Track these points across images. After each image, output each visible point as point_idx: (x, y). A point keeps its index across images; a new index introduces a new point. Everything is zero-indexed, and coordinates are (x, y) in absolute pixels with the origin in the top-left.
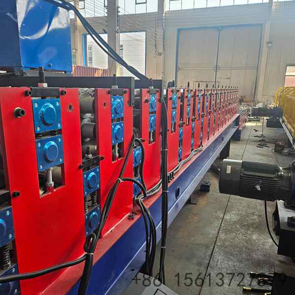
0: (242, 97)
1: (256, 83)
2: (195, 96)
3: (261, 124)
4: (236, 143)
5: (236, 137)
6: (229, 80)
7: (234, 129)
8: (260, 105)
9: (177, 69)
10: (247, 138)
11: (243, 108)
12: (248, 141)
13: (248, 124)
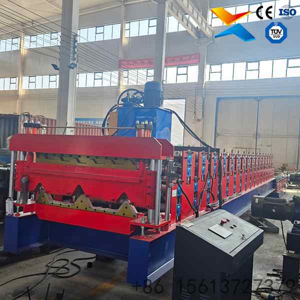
0: (283, 165)
1: (298, 152)
2: (236, 158)
6: (270, 147)
7: (270, 190)
9: (216, 135)
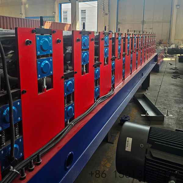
0: (160, 41)
1: (170, 31)
3: (174, 59)
4: (156, 75)
5: (156, 70)
6: (152, 30)
7: (153, 64)
8: (173, 46)
10: (165, 70)
11: (161, 48)
12: (165, 73)
13: (165, 59)
